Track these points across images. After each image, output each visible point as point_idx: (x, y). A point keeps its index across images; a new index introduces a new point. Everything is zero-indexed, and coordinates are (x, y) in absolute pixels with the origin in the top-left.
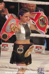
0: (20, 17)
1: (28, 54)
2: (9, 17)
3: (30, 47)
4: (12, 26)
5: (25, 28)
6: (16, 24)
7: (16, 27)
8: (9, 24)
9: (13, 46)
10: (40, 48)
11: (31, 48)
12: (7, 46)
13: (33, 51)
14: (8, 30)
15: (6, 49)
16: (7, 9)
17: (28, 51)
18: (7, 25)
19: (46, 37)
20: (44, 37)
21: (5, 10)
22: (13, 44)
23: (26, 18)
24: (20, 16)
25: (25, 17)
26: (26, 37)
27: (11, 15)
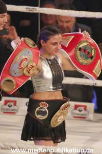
3: (63, 106)
5: (51, 68)
9: (26, 104)
11: (64, 108)
12: (15, 104)
13: (69, 114)
15: (13, 110)
16: (13, 27)
17: (58, 113)
19: (96, 84)
20: (91, 85)
22: (27, 100)
23: (54, 47)
24: (42, 41)
26: (53, 86)
27: (23, 40)
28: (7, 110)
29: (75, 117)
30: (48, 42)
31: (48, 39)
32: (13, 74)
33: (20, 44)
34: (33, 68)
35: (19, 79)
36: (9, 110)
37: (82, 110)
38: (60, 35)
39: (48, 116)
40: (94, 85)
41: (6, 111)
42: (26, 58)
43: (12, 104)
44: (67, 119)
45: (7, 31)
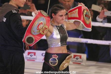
0: (53, 16)
1: (64, 67)
2: (36, 14)
4: (41, 26)
6: (46, 24)
7: (46, 29)
8: (37, 23)
10: (79, 57)
11: (68, 59)
14: (35, 32)
15: (33, 58)
18: (33, 25)
19: (87, 42)
20: (84, 42)
21: (32, 6)
25: (60, 15)
27: (39, 12)
28: (30, 58)
29: (74, 63)
30: (57, 14)
31: (57, 13)
32: (33, 33)
33: (37, 14)
34: (46, 30)
35: (37, 37)
36: (31, 58)
37: (78, 59)
38: (65, 10)
39: (58, 64)
40: (86, 42)
41: (28, 59)
42: (42, 23)
43: (33, 54)
44: (70, 64)
45: (29, 6)
